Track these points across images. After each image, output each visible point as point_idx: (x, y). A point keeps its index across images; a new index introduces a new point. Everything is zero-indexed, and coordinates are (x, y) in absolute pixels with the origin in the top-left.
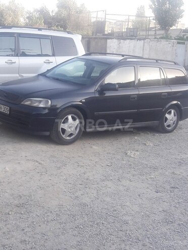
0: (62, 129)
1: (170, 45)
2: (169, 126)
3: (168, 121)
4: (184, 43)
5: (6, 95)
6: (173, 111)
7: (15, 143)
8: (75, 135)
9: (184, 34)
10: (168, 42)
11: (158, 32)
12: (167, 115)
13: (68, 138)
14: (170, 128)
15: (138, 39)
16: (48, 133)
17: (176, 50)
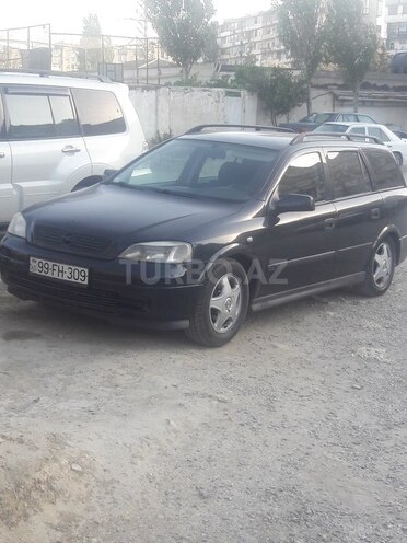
0: (213, 309)
1: (212, 99)
2: (379, 281)
3: (378, 270)
4: (238, 95)
5: (68, 239)
6: (385, 247)
7: (112, 353)
8: (235, 320)
9: (225, 73)
10: (206, 93)
11: (165, 72)
12: (377, 258)
13: (222, 330)
14: (382, 285)
15: (144, 89)
16: (185, 324)
17: (223, 110)
